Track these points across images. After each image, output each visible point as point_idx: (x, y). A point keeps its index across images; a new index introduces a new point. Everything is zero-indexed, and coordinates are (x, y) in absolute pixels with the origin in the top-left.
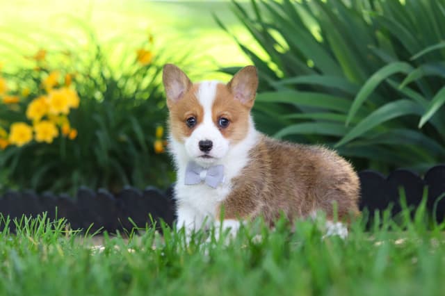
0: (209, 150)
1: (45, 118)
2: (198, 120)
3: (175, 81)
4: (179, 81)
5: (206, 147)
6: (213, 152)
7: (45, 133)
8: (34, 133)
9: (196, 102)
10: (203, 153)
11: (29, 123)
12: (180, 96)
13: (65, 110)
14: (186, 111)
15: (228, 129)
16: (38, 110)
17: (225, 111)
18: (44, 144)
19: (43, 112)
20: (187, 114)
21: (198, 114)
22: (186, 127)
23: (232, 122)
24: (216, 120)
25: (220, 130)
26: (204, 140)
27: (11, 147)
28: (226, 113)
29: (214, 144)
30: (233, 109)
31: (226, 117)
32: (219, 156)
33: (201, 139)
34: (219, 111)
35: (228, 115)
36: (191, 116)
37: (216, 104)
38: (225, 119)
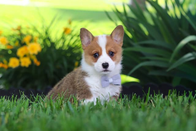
1: (25, 56)
3: (86, 36)
4: (88, 36)
8: (20, 63)
9: (98, 46)
10: (104, 69)
11: (18, 58)
12: (89, 43)
14: (93, 50)
15: (114, 56)
16: (22, 52)
17: (112, 48)
19: (25, 53)
20: (94, 52)
22: (94, 58)
25: (111, 57)
26: (105, 63)
27: (9, 68)
28: (112, 49)
30: (115, 47)
31: (112, 51)
34: (109, 48)
35: (113, 50)
36: (96, 52)
37: (107, 45)
38: (112, 52)
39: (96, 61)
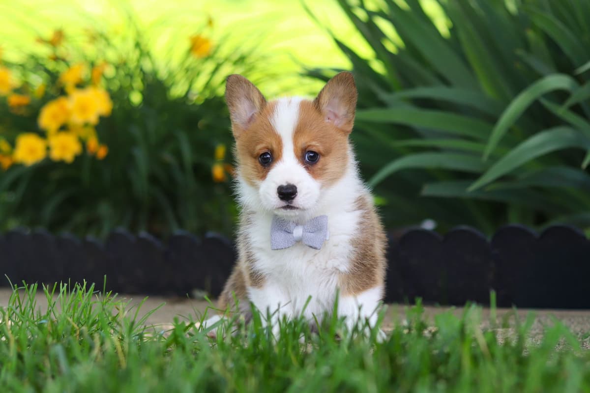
0: (293, 198)
1: (64, 128)
2: (275, 156)
5: (287, 193)
6: (299, 200)
7: (64, 148)
8: (48, 149)
9: (271, 131)
10: (284, 204)
11: (42, 134)
12: (251, 119)
13: (93, 118)
14: (257, 144)
16: (54, 117)
17: (313, 140)
18: (61, 164)
19: (61, 120)
20: (260, 148)
21: (275, 146)
23: (323, 155)
24: (300, 154)
25: (307, 168)
26: (285, 184)
27: (16, 166)
28: (314, 143)
29: (298, 190)
30: (323, 137)
32: (306, 206)
33: (279, 184)
34: (303, 141)
35: (317, 146)
36: (265, 151)
37: (299, 132)
38: (312, 152)
39: (263, 177)
